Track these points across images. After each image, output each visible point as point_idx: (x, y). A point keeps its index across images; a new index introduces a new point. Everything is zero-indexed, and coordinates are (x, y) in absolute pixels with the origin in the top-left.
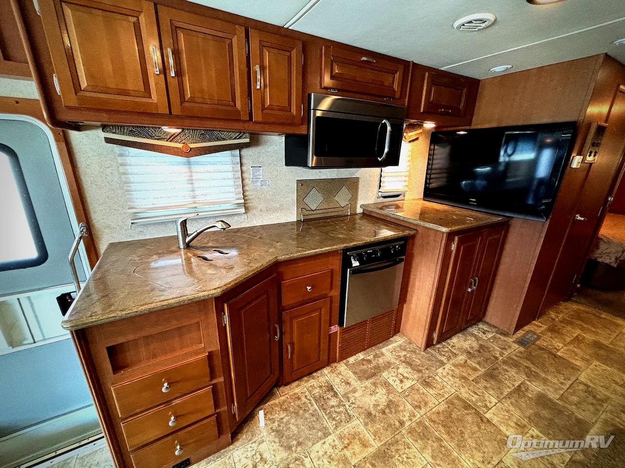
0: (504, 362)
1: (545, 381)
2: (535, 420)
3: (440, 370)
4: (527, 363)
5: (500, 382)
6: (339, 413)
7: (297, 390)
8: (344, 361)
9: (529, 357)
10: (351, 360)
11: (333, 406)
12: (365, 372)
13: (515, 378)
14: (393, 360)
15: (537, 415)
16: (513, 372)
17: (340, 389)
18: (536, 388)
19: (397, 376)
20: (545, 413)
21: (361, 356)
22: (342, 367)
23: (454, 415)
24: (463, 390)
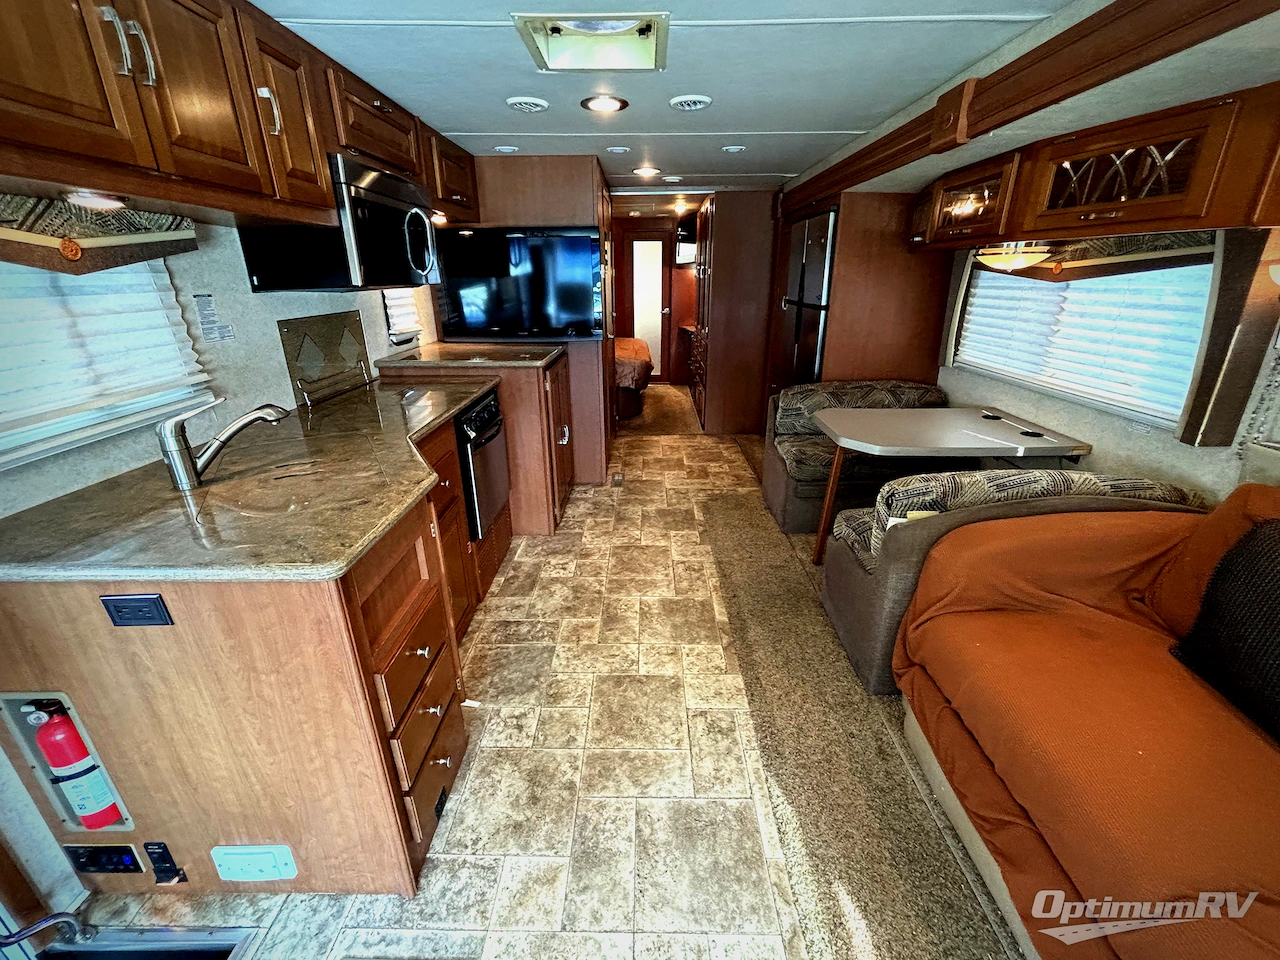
0: (620, 505)
1: (652, 501)
2: (668, 527)
3: (584, 539)
4: (633, 497)
5: (629, 519)
6: (541, 630)
7: (471, 654)
8: (488, 595)
9: (630, 491)
10: (494, 588)
11: (529, 632)
12: (522, 587)
13: (635, 511)
14: (536, 560)
15: (666, 523)
16: (630, 508)
17: (517, 616)
18: (651, 508)
19: (555, 568)
20: (669, 519)
21: (500, 579)
22: (491, 601)
23: (625, 559)
24: (614, 541)
